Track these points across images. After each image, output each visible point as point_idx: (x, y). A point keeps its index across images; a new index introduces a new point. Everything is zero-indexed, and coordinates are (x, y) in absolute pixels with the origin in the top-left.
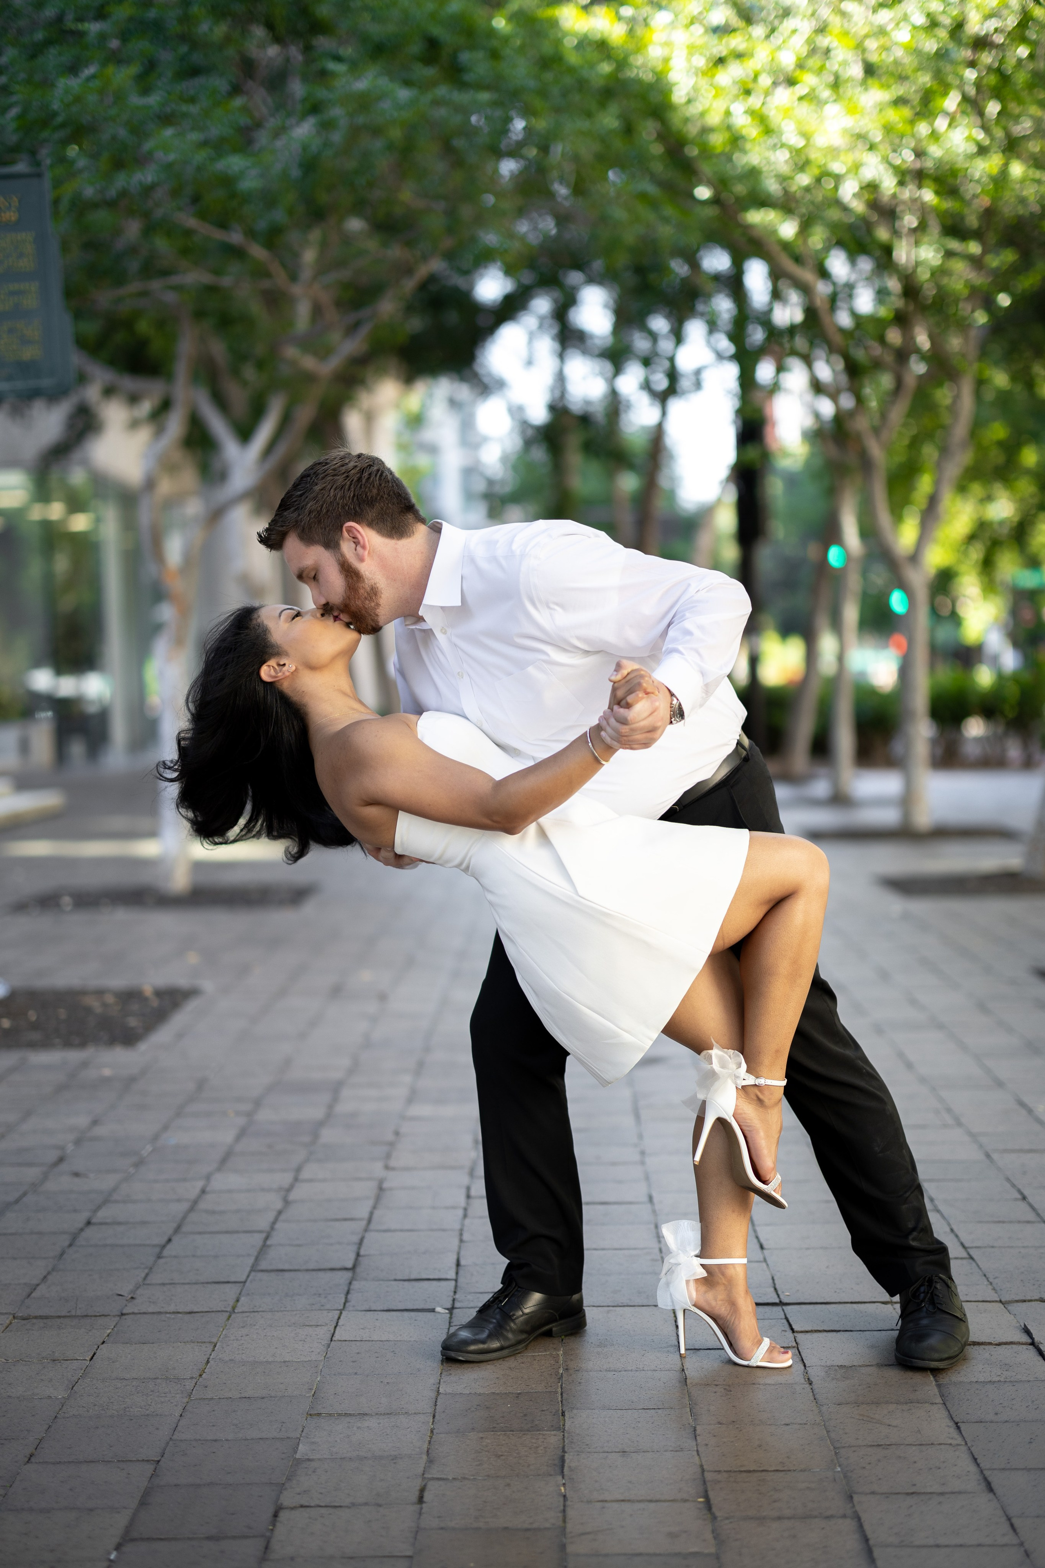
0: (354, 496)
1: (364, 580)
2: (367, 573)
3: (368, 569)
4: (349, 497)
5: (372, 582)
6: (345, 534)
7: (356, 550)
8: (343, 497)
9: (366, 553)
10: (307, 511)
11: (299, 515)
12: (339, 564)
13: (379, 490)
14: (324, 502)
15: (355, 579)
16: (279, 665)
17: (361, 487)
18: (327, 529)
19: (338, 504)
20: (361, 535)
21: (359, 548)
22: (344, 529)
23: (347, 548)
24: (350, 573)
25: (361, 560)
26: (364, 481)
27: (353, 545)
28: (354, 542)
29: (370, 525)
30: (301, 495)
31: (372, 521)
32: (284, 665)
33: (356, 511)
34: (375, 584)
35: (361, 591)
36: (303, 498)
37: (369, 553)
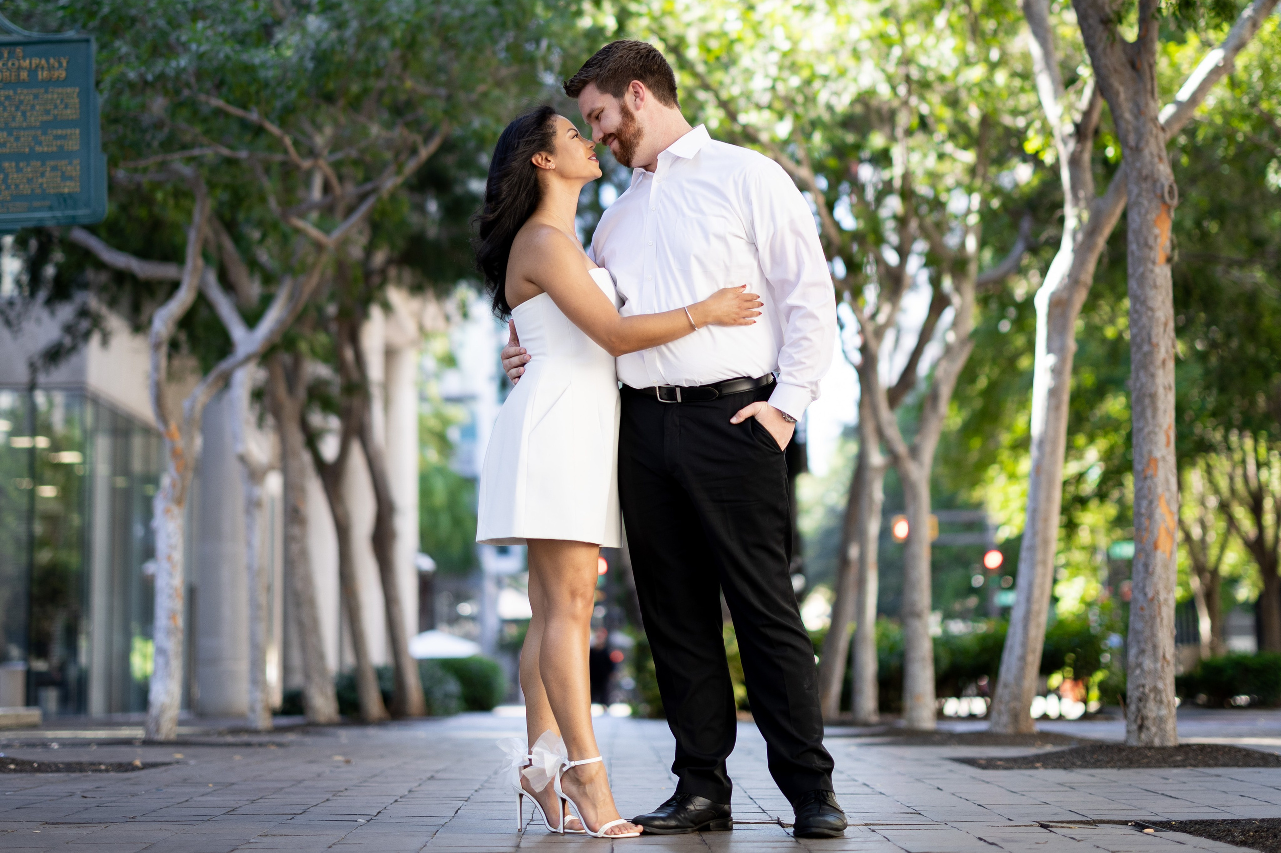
0: (642, 65)
1: (636, 122)
2: (639, 118)
3: (641, 116)
4: (639, 65)
5: (641, 126)
6: (631, 89)
7: (635, 101)
8: (635, 65)
9: (643, 104)
10: (607, 69)
11: (601, 71)
12: (621, 108)
13: (659, 67)
14: (621, 65)
15: (630, 119)
16: (546, 159)
17: (647, 61)
18: (619, 84)
19: (630, 68)
20: (642, 91)
21: (638, 100)
22: (631, 85)
23: (629, 98)
24: (626, 114)
25: (638, 108)
26: (650, 58)
27: (635, 98)
28: (635, 96)
29: (649, 87)
30: (604, 59)
31: (651, 85)
32: (550, 161)
33: (642, 76)
34: (642, 128)
35: (632, 129)
36: (605, 61)
37: (644, 105)
